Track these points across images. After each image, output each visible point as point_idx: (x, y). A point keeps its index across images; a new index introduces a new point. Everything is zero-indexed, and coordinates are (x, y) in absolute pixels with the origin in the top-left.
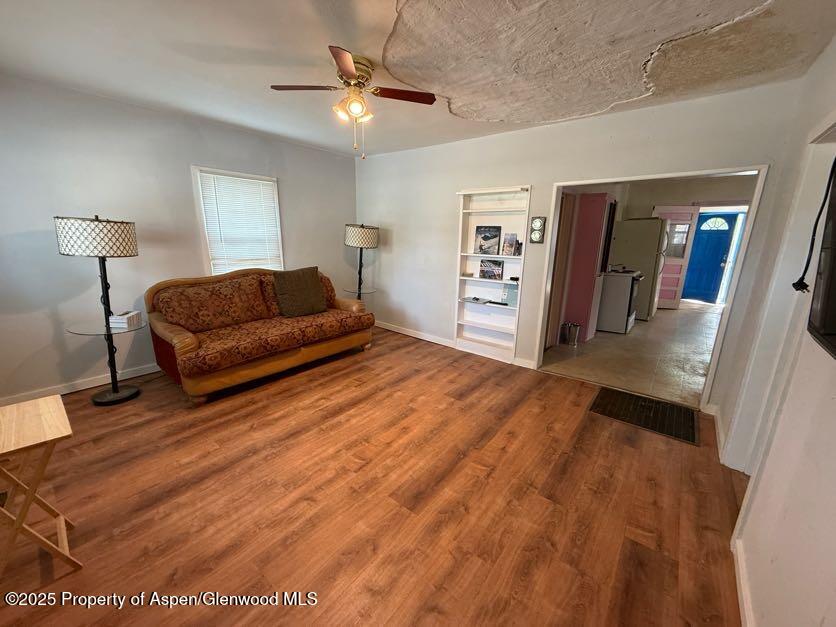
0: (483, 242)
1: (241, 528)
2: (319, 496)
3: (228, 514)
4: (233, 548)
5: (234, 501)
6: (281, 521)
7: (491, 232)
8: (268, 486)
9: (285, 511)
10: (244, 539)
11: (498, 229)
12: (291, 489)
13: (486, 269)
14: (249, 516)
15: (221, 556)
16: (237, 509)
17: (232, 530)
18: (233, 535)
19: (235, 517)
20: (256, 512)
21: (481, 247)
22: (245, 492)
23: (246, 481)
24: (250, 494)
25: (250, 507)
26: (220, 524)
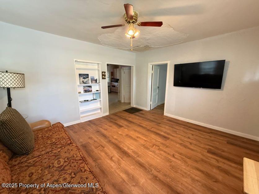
0: (83, 80)
1: (191, 169)
2: (172, 154)
3: (189, 175)
4: (198, 169)
5: (183, 175)
6: (184, 160)
7: (86, 76)
8: (173, 167)
9: (180, 160)
10: (194, 168)
11: (88, 75)
12: (171, 160)
13: (86, 89)
14: (187, 169)
15: (202, 172)
16: (186, 173)
17: (193, 172)
18: (194, 171)
19: (189, 173)
20: (184, 167)
21: (83, 81)
22: (178, 174)
23: (173, 175)
24: (178, 171)
25: (183, 170)
26: (193, 176)
